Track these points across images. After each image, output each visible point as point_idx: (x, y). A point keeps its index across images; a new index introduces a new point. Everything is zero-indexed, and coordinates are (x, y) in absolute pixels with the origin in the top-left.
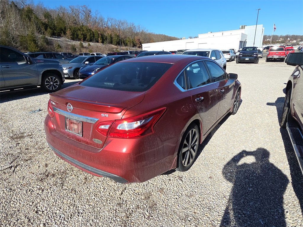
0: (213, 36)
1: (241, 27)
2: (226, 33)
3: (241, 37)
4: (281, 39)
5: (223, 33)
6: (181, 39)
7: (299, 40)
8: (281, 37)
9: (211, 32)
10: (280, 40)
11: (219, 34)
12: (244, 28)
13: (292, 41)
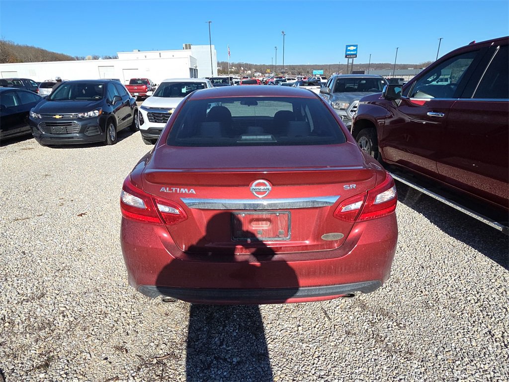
0: (146, 57)
1: (184, 46)
2: (166, 54)
3: (191, 61)
4: (233, 68)
5: (160, 54)
6: (83, 59)
7: (254, 70)
8: (233, 65)
9: (139, 51)
10: (233, 70)
11: (155, 54)
12: (190, 48)
13: (246, 71)
